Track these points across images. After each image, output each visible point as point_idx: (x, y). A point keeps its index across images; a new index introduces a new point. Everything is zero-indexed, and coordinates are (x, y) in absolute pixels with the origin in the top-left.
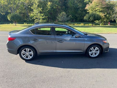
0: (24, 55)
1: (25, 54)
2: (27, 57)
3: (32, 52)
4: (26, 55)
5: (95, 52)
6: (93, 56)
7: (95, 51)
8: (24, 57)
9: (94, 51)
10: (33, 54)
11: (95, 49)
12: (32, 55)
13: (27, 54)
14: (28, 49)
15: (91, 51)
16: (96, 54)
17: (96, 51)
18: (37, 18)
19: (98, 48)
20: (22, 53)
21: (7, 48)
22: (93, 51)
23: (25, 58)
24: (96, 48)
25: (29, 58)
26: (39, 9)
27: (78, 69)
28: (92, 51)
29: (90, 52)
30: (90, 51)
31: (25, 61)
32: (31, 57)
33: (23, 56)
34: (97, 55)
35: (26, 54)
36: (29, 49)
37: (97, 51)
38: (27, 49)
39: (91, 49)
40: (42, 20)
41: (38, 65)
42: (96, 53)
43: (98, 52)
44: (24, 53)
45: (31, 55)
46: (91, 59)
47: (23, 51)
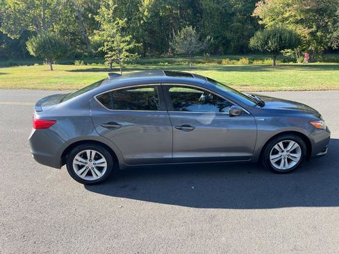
0: (80, 167)
1: (83, 166)
2: (89, 174)
3: (103, 160)
4: (87, 168)
5: (287, 156)
6: (281, 167)
7: (288, 153)
8: (82, 174)
9: (285, 153)
10: (105, 165)
11: (289, 148)
12: (103, 167)
13: (90, 164)
14: (91, 152)
15: (276, 152)
16: (289, 161)
17: (291, 152)
18: (111, 49)
19: (297, 145)
20: (75, 162)
21: (31, 151)
22: (283, 151)
23: (83, 177)
24: (292, 143)
25: (94, 178)
26: (118, 23)
27: (241, 208)
28: (280, 154)
29: (272, 157)
30: (273, 154)
31: (83, 185)
32: (100, 175)
33: (78, 173)
34: (293, 164)
35: (87, 165)
36: (94, 152)
37: (294, 151)
38: (88, 152)
39: (276, 147)
40: (128, 54)
41: (122, 199)
42: (290, 157)
43: (298, 155)
44: (80, 164)
45: (100, 169)
46: (277, 175)
47: (77, 157)
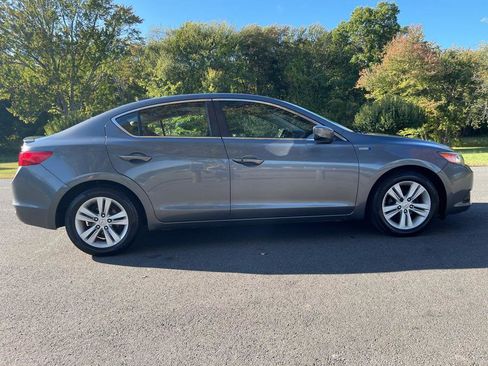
0: (85, 227)
1: (91, 224)
2: (101, 238)
3: (123, 213)
4: (98, 227)
5: (408, 207)
6: (402, 226)
7: (410, 203)
8: (88, 237)
9: (405, 203)
10: (125, 222)
11: (410, 195)
12: (123, 226)
13: (103, 222)
14: (104, 202)
15: (390, 201)
16: (414, 216)
17: (415, 201)
19: (422, 189)
20: (78, 217)
22: (402, 200)
23: (90, 242)
24: (415, 186)
25: (109, 243)
28: (398, 204)
29: (385, 209)
30: (387, 205)
31: (90, 256)
32: (118, 239)
33: (83, 235)
34: (421, 221)
35: (97, 223)
36: (109, 201)
37: (420, 200)
38: (100, 200)
39: (390, 192)
42: (413, 210)
43: (427, 205)
44: (87, 220)
45: (118, 229)
46: (393, 239)
47: (83, 209)
